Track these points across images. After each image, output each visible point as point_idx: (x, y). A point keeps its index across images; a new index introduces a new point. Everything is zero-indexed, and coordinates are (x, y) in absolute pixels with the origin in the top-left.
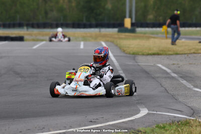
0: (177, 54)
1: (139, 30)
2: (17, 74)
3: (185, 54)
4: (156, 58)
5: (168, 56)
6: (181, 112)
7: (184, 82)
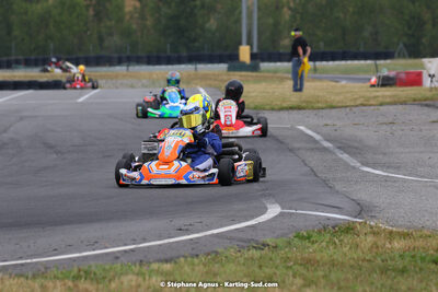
0: (333, 107)
1: (264, 65)
2: (50, 147)
3: (346, 107)
4: (295, 114)
5: (315, 112)
6: (338, 209)
7: (345, 157)
